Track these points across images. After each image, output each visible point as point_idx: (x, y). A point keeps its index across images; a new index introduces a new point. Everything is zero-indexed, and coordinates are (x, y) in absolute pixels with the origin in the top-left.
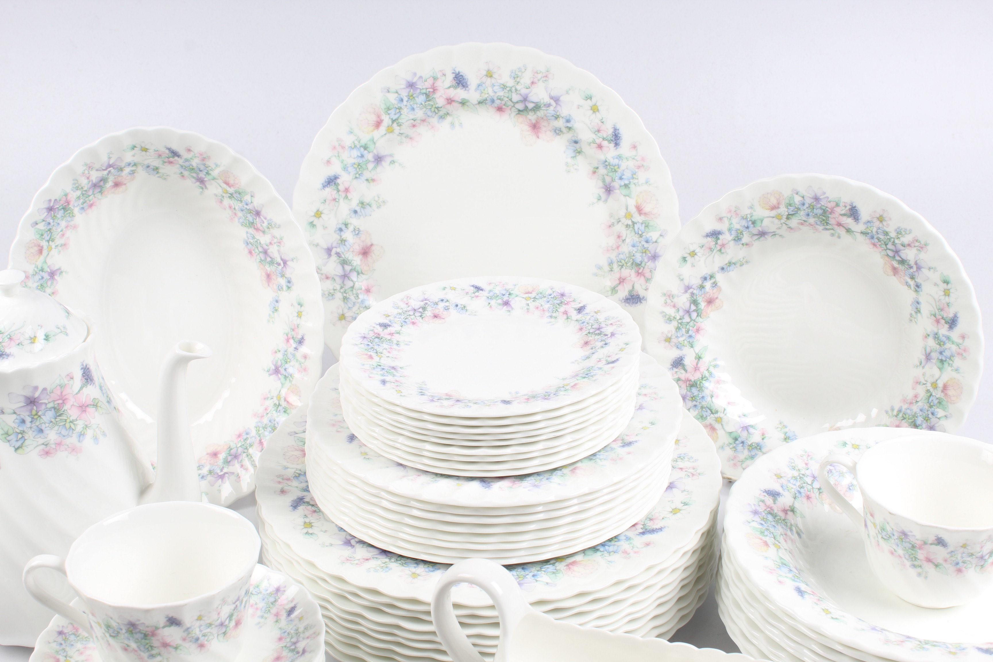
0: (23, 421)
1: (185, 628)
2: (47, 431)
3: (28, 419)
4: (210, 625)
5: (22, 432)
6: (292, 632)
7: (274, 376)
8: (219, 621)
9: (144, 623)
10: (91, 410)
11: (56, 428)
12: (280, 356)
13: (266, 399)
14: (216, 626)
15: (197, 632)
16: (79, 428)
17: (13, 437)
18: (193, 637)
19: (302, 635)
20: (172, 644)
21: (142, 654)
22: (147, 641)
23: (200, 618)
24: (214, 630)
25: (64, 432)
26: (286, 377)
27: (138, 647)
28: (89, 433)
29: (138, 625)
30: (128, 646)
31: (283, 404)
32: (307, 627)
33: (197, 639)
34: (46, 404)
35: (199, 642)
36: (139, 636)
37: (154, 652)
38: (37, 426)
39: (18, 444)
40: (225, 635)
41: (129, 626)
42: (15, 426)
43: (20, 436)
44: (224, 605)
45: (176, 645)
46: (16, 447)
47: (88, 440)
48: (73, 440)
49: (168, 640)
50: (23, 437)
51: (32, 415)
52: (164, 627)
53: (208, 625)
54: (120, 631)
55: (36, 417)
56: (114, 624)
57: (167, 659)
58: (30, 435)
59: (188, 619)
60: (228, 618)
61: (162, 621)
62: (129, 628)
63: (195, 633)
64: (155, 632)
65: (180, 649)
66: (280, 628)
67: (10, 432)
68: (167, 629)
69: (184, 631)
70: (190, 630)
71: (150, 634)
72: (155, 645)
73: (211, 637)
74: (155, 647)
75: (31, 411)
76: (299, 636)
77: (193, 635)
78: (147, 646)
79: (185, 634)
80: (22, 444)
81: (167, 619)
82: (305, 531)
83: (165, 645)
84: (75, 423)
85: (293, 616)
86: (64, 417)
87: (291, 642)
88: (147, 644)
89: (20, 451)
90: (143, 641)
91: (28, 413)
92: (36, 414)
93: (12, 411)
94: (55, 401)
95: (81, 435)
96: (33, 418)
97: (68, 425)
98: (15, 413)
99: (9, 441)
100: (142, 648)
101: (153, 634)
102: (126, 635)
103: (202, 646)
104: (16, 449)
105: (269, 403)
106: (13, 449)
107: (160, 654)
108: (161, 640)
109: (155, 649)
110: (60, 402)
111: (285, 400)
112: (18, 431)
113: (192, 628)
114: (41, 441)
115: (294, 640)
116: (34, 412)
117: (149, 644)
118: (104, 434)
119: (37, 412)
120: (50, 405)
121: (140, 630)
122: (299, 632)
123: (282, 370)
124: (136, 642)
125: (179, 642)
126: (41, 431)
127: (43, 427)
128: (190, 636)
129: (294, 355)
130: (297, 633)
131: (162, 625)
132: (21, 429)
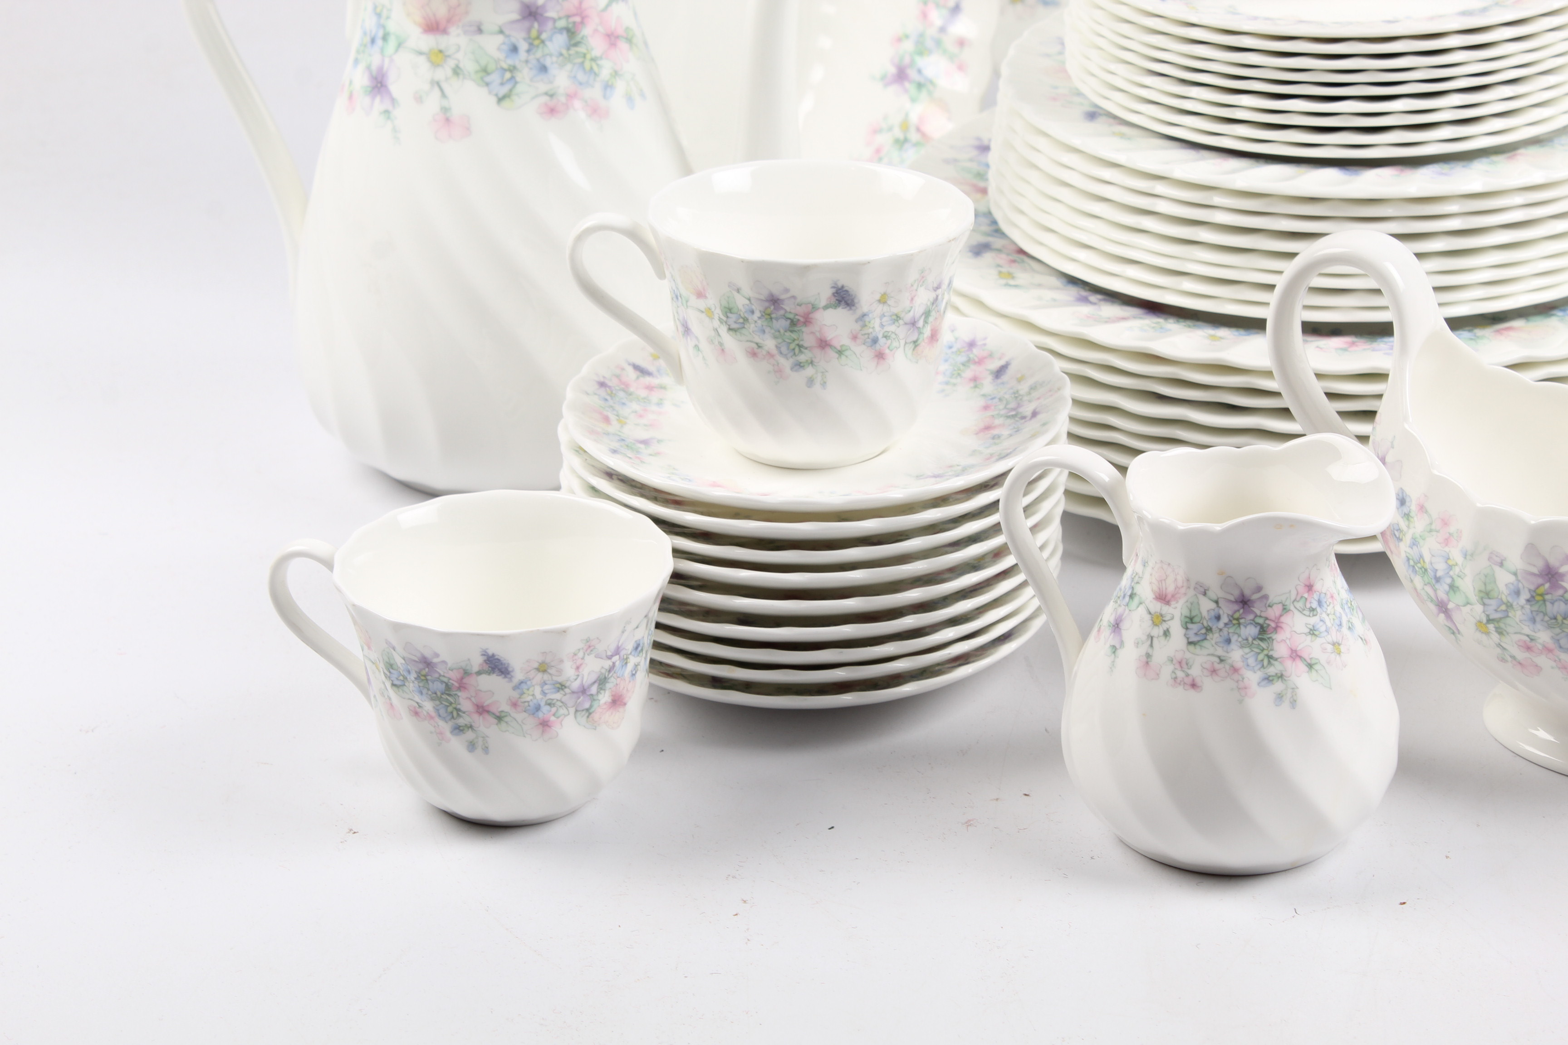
0: (514, 49)
1: (859, 313)
2: (554, 70)
3: (523, 46)
4: (897, 318)
5: (513, 69)
6: (1007, 396)
7: (894, 89)
8: (911, 314)
9: (794, 297)
10: (623, 45)
11: (569, 67)
12: (908, 46)
13: (877, 131)
14: (906, 324)
15: (875, 326)
16: (605, 73)
17: (495, 78)
18: (868, 334)
19: (1025, 398)
20: (835, 343)
21: (782, 360)
22: (794, 336)
23: (883, 300)
24: (901, 331)
25: (581, 76)
26: (920, 86)
27: (778, 347)
28: (620, 86)
29: (783, 300)
30: (759, 346)
31: (914, 136)
32: (1036, 387)
33: (875, 341)
34: (554, 20)
35: (878, 347)
36: (783, 324)
37: (802, 358)
38: (538, 60)
39: (504, 90)
40: (916, 346)
41: (767, 304)
42: (501, 56)
43: (508, 75)
44: (921, 286)
45: (842, 346)
46: (501, 95)
47: (617, 101)
48: (594, 93)
49: (830, 335)
50: (513, 78)
51: (529, 38)
52: (826, 308)
53: (894, 317)
54: (750, 317)
55: (536, 42)
56: (741, 302)
57: (823, 372)
58: (525, 74)
59: (866, 298)
60: (922, 314)
61: (825, 294)
62: (766, 308)
63: (873, 328)
64: (811, 316)
65: (847, 357)
66: (984, 395)
67: (491, 67)
68: (830, 312)
69: (857, 321)
70: (867, 319)
71: (802, 319)
72: (806, 344)
73: (895, 344)
74: (806, 348)
75: (529, 30)
76: (1021, 399)
77: (871, 330)
78: (792, 346)
79: (857, 327)
80: (511, 90)
81: (834, 290)
82: (1003, 282)
83: (824, 344)
84: (599, 62)
85: (1005, 378)
86: (581, 49)
87: (1008, 409)
88: (794, 340)
89: (506, 103)
90: (788, 334)
91: (523, 34)
92: (538, 37)
93: (497, 29)
94: (568, 17)
95: (608, 87)
96: (531, 44)
97: (587, 65)
98: (501, 32)
99: (487, 84)
100: (784, 349)
101: (807, 321)
102: (759, 322)
103: (880, 356)
104: (501, 100)
105: (885, 140)
106: (494, 100)
107: (812, 363)
108: (818, 334)
109: (806, 351)
110: (577, 19)
111: (918, 130)
112: (505, 66)
113: (870, 315)
114: (543, 87)
115: (1012, 405)
116: (534, 33)
117: (796, 342)
118: (642, 95)
119: (540, 33)
120: (562, 24)
121: (786, 311)
122: (1020, 395)
123: (912, 73)
124: (775, 337)
125: (845, 341)
126: (543, 69)
127: (548, 62)
128: (866, 331)
129: (938, 43)
130: (1016, 397)
131: (823, 303)
132: (510, 62)
